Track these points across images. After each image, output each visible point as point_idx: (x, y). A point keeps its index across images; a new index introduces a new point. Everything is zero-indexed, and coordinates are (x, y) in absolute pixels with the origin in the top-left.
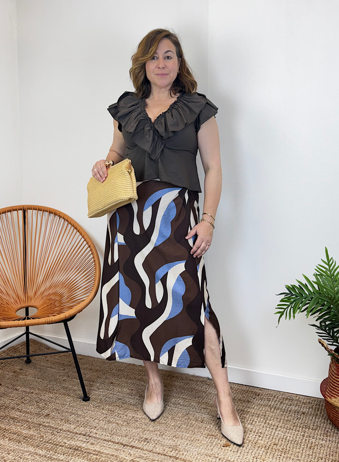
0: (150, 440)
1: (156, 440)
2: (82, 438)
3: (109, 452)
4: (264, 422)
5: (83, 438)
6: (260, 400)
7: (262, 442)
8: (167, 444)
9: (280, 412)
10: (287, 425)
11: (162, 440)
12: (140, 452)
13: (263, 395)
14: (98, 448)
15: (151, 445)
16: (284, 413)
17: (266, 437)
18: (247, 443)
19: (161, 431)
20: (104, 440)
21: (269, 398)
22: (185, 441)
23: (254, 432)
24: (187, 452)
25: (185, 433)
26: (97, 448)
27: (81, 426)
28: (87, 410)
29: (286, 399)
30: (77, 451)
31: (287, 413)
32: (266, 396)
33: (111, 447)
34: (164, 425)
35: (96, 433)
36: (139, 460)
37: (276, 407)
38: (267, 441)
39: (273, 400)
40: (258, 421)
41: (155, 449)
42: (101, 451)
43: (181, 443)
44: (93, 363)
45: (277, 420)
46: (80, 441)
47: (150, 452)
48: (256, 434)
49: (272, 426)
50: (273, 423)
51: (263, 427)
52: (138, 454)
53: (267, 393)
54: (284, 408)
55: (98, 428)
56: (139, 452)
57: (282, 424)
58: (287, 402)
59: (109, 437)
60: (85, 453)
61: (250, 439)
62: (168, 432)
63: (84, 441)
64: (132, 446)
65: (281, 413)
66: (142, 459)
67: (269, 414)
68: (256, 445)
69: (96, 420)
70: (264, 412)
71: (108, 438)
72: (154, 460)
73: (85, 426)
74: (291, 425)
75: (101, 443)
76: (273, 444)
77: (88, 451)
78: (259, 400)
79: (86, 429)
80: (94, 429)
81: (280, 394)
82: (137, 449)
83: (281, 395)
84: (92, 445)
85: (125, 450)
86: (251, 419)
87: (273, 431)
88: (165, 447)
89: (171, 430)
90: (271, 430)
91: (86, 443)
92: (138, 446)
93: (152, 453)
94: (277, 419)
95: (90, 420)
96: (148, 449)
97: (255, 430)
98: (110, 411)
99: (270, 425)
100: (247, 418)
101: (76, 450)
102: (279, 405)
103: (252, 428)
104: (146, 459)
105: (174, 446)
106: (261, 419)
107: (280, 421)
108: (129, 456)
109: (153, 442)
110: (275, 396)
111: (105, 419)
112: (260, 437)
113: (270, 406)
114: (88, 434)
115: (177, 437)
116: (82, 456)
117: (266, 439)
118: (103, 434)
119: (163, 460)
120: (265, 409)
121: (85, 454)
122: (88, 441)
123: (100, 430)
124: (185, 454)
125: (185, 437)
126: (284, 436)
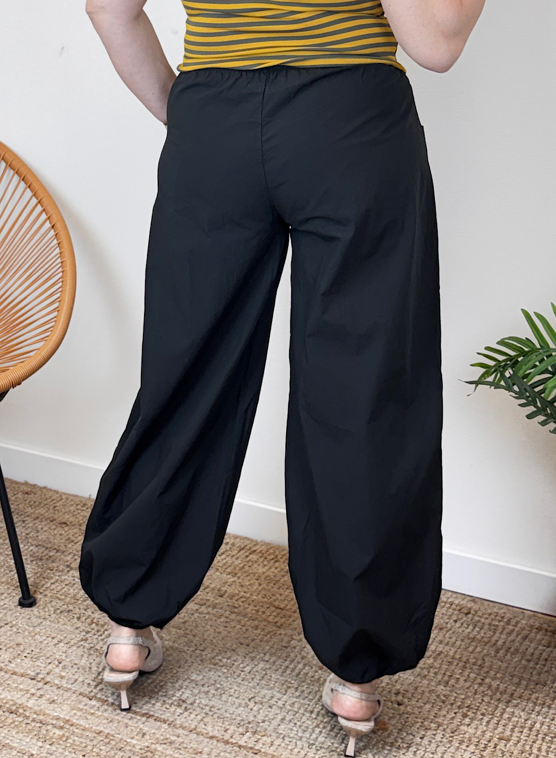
0: (192, 704)
1: (206, 705)
2: (27, 684)
3: (91, 725)
4: (479, 681)
5: (29, 686)
6: (471, 627)
7: (471, 730)
8: (234, 717)
9: (520, 661)
10: (537, 695)
11: (221, 706)
12: (166, 729)
13: (480, 613)
14: (65, 713)
15: (193, 716)
16: (532, 664)
17: (482, 719)
18: (433, 728)
19: (219, 686)
20: (80, 694)
21: (494, 625)
22: (279, 712)
23: (452, 704)
24: (283, 738)
25: (278, 692)
26: (63, 712)
27: (25, 657)
28: (40, 617)
29: (537, 629)
30: (15, 716)
31: (537, 664)
32: (487, 618)
33: (97, 712)
34: (226, 671)
35: (62, 677)
36: (164, 748)
37: (510, 648)
38: (482, 728)
39: (504, 629)
40: (462, 679)
41: (204, 727)
42: (72, 719)
43: (266, 716)
44: (58, 504)
45: (511, 680)
46: (21, 690)
47: (191, 731)
48: (457, 710)
49: (498, 694)
50: (502, 687)
51: (475, 693)
52: (162, 735)
53: (489, 611)
54: (531, 650)
55: (66, 663)
56: (163, 730)
57: (525, 690)
58: (539, 637)
59: (93, 687)
60: (34, 720)
61: (440, 720)
62: (236, 688)
63: (31, 692)
64: (146, 714)
65: (524, 662)
66: (169, 748)
67: (492, 662)
68: (455, 737)
69: (62, 644)
70: (480, 657)
71: (90, 690)
72: (201, 753)
73: (36, 656)
74: (548, 696)
75: (73, 701)
76: (497, 737)
77: (41, 717)
78: (468, 625)
79: (38, 663)
80: (57, 666)
81: (524, 617)
82: (159, 723)
83: (526, 618)
84: (50, 703)
85: (129, 724)
86: (446, 671)
87: (500, 705)
88: (227, 723)
89: (243, 682)
90: (496, 703)
91: (37, 698)
92: (163, 717)
93: (195, 735)
94: (512, 676)
95: (46, 642)
96: (187, 725)
97: (455, 700)
98: (94, 626)
99: (494, 691)
100: (436, 668)
101: (12, 713)
102: (518, 644)
103: (448, 693)
104: (180, 749)
105: (249, 723)
106: (470, 673)
107: (519, 684)
108: (139, 737)
109: (198, 710)
110: (509, 621)
111: (82, 643)
112: (466, 717)
113: (495, 644)
114: (41, 676)
115: (257, 701)
116: (26, 727)
117: (481, 724)
118: (77, 680)
119: (222, 754)
120: (483, 649)
121: (33, 724)
122: (42, 693)
123: (70, 668)
124: (277, 743)
125: (277, 702)
126: (526, 720)
